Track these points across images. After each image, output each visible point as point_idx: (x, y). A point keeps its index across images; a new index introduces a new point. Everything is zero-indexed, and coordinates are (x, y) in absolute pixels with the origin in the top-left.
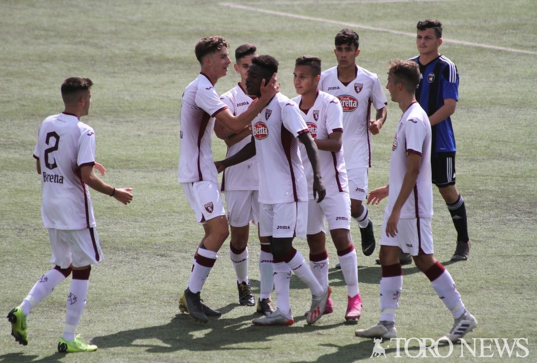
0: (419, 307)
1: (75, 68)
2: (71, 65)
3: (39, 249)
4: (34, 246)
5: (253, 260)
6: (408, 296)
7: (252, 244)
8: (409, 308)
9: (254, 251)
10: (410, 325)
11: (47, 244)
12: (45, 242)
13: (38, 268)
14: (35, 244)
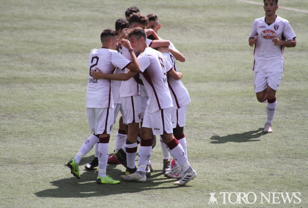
0: (288, 166)
1: (91, 25)
2: (89, 23)
3: (70, 128)
4: (67, 126)
5: (192, 137)
6: (281, 159)
7: (191, 127)
8: (282, 166)
9: (193, 132)
10: (282, 175)
11: (74, 125)
12: (73, 124)
13: (69, 139)
14: (68, 125)
